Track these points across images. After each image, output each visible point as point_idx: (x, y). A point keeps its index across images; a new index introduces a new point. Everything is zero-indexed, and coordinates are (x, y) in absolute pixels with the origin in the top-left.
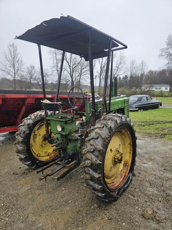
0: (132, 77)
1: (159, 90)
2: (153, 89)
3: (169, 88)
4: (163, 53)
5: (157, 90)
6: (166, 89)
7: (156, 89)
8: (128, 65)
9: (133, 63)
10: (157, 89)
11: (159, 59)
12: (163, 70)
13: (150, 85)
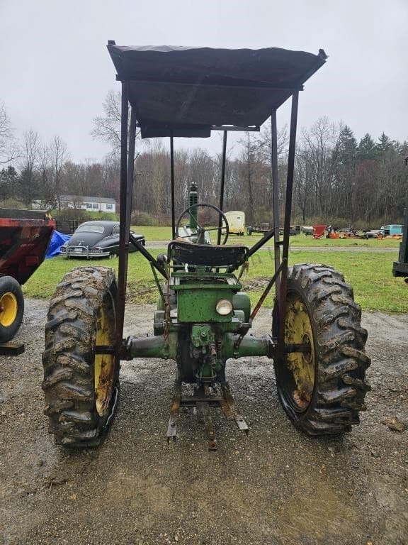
0: (28, 172)
1: (95, 210)
2: (83, 207)
3: (114, 206)
4: (103, 130)
5: (90, 210)
6: (109, 208)
7: (89, 206)
8: (20, 140)
9: (32, 138)
10: (91, 207)
11: (94, 139)
12: (95, 166)
13: (75, 197)
